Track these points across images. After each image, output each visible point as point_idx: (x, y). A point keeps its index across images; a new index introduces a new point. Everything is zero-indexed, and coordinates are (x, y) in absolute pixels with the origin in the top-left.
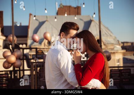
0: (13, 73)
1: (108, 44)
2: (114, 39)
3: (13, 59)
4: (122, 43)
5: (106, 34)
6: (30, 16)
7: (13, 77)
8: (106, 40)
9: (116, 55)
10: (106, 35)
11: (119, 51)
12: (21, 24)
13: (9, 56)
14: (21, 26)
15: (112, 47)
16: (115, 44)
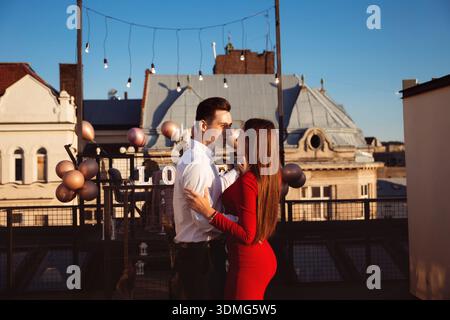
0: (78, 211)
1: (339, 147)
2: (356, 135)
3: (77, 179)
4: (384, 144)
5: (335, 121)
6: (147, 76)
7: (78, 224)
8: (334, 138)
9: (360, 174)
10: (335, 124)
11: (367, 166)
12: (126, 94)
13: (68, 173)
14: (126, 101)
15: (351, 155)
16: (358, 148)
